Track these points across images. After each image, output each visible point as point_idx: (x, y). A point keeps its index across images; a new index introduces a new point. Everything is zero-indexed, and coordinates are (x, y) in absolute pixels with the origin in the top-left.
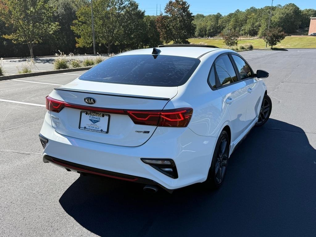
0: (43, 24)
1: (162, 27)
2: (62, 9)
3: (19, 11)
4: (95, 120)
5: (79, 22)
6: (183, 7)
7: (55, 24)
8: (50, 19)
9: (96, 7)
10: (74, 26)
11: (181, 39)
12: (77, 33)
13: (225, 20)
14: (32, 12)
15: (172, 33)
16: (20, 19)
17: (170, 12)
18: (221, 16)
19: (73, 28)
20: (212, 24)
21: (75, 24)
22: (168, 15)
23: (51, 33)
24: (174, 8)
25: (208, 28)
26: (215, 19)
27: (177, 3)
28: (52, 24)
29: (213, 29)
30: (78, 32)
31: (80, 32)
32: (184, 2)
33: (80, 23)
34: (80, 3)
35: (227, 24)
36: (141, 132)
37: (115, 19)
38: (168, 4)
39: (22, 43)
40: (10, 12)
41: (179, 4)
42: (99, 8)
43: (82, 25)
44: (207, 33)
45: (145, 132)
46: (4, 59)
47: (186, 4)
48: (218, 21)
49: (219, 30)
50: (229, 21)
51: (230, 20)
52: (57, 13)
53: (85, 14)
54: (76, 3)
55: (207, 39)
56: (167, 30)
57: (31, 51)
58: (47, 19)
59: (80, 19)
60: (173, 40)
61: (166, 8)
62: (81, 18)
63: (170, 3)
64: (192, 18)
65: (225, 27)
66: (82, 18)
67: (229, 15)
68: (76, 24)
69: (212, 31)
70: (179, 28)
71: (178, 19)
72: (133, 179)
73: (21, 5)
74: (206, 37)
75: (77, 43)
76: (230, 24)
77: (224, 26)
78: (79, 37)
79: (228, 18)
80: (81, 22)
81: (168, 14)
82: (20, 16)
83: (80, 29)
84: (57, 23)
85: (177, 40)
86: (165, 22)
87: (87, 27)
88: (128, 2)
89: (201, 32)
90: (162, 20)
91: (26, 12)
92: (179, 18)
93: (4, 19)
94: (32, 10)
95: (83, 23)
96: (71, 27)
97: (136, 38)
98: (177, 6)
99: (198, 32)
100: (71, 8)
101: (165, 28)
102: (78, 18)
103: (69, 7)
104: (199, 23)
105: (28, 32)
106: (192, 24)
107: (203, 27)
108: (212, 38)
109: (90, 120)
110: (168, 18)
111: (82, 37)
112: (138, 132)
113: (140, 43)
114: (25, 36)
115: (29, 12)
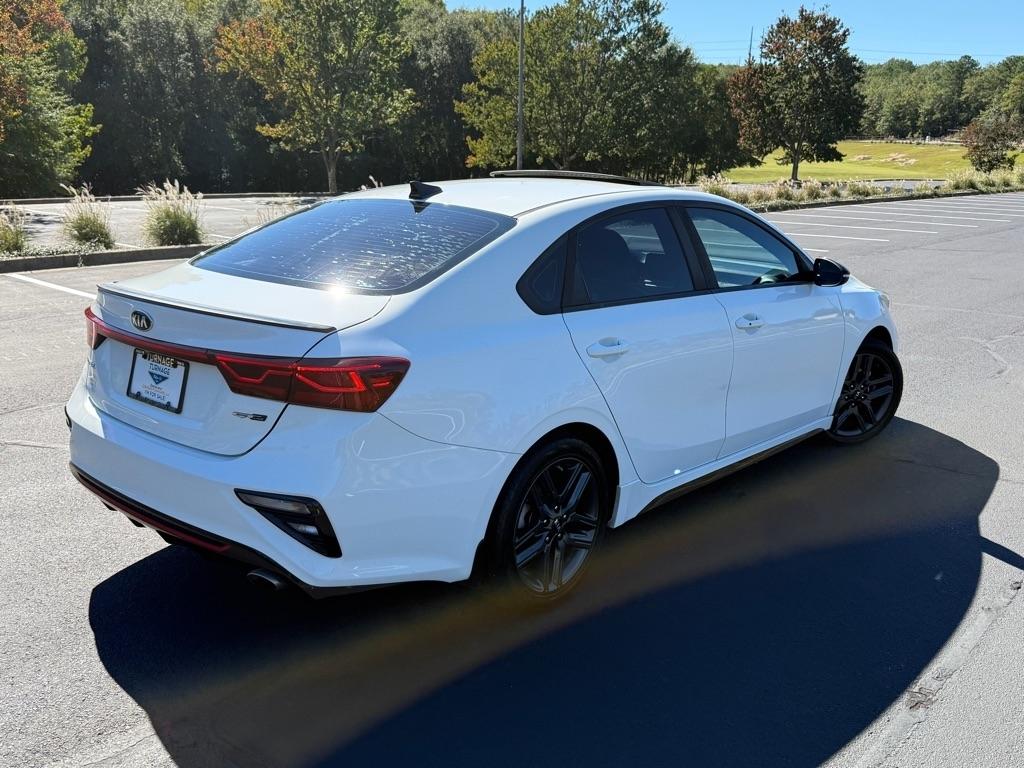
0: (371, 93)
1: (748, 104)
2: (443, 49)
3: (304, 55)
4: (159, 376)
5: (480, 87)
6: (824, 39)
7: (403, 93)
8: (391, 81)
9: (534, 41)
10: (465, 101)
11: (812, 142)
12: (473, 124)
13: (989, 82)
14: (339, 57)
15: (780, 123)
16: (306, 77)
17: (779, 55)
18: (976, 65)
19: (460, 107)
20: (938, 92)
21: (468, 94)
22: (771, 65)
23: (391, 121)
24: (794, 40)
25: (924, 107)
26: (953, 77)
27: (805, 26)
28: (396, 93)
29: (943, 110)
30: (473, 119)
31: (481, 119)
32: (829, 20)
33: (483, 93)
34: (497, 28)
35: (997, 96)
36: (246, 416)
37: (589, 78)
38: (775, 27)
39: (308, 150)
40: (280, 59)
41: (813, 28)
42: (544, 45)
43: (489, 98)
44: (919, 123)
45: (256, 417)
46: (204, 197)
47: (837, 27)
48: (963, 83)
49: (964, 116)
50: (1003, 83)
51: (1008, 79)
52: (428, 59)
53: (501, 64)
54: (487, 29)
55: (918, 144)
56: (764, 112)
57: (331, 174)
58: (383, 80)
59: (484, 81)
60: (785, 147)
61: (767, 41)
62: (486, 78)
63: (783, 23)
64: (857, 73)
65: (987, 103)
66: (491, 78)
67: (1005, 64)
68: (470, 94)
69: (938, 115)
70: (807, 107)
71: (806, 78)
72: (221, 545)
73: (312, 36)
74: (916, 135)
75: (470, 153)
76: (1005, 95)
77: (983, 100)
78: (477, 135)
79: (1001, 72)
80: (485, 88)
81: (773, 61)
82: (308, 70)
83: (482, 109)
84: (409, 91)
85: (796, 144)
86: (760, 86)
87: (504, 106)
88: (636, 24)
89: (897, 119)
90: (749, 81)
91: (322, 58)
92: (808, 72)
93: (262, 78)
94: (340, 51)
95: (492, 92)
96: (456, 103)
97: (652, 138)
98: (804, 35)
99: (886, 121)
100: (468, 46)
101: (760, 106)
102: (480, 77)
103: (464, 42)
104: (892, 90)
105: (325, 119)
106: (855, 94)
107: (908, 103)
108: (937, 142)
109: (152, 374)
110: (772, 75)
111: (485, 137)
112: (238, 414)
113: (676, 155)
114: (316, 129)
115: (334, 58)
